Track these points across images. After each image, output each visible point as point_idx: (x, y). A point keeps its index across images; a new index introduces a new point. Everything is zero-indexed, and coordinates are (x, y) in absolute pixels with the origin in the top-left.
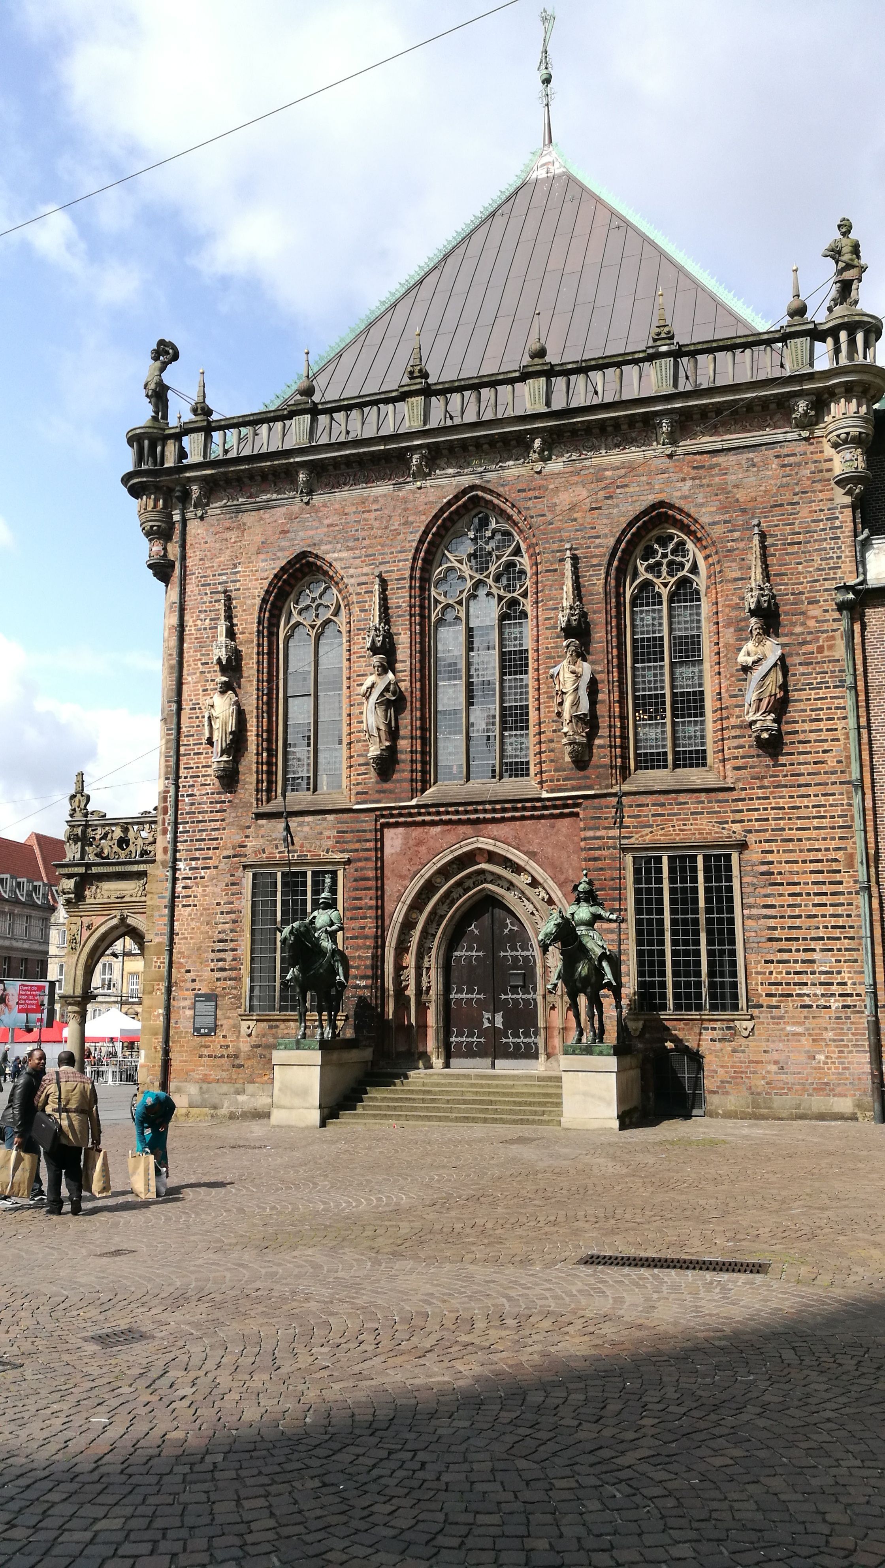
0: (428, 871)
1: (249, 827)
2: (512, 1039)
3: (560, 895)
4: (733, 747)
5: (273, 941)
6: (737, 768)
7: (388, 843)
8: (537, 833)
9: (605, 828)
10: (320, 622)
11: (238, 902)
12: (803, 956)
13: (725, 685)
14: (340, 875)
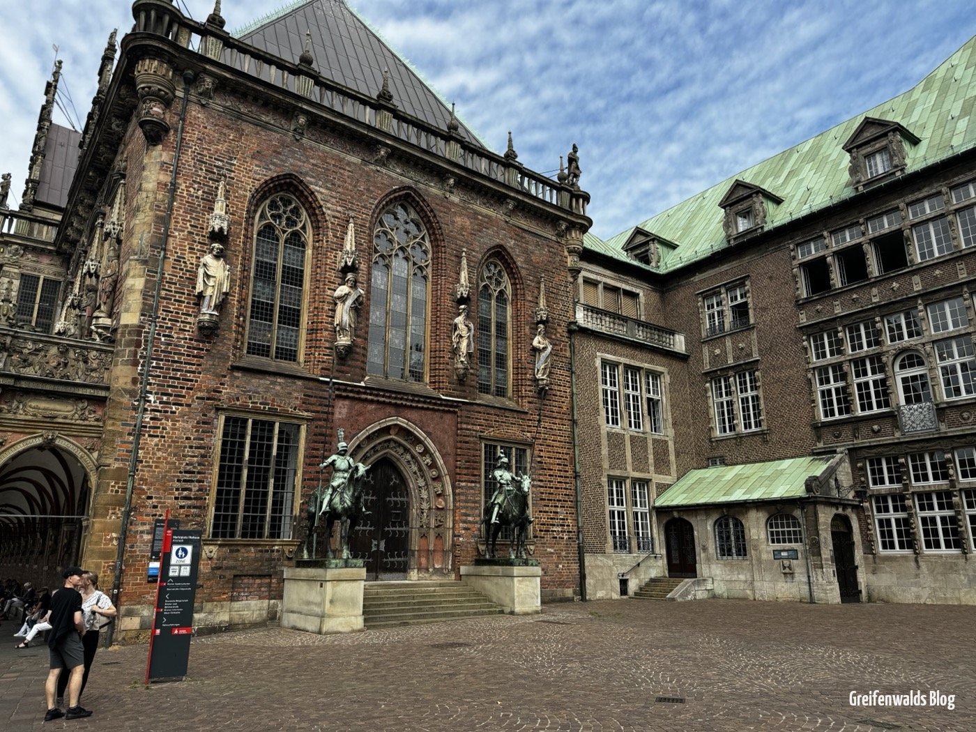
1: (225, 376)
2: (390, 559)
3: (442, 462)
4: (528, 390)
5: (239, 477)
6: (529, 402)
7: (337, 410)
8: (433, 419)
9: (472, 424)
10: (290, 230)
11: (209, 439)
12: (553, 509)
13: (524, 355)
14: (303, 429)
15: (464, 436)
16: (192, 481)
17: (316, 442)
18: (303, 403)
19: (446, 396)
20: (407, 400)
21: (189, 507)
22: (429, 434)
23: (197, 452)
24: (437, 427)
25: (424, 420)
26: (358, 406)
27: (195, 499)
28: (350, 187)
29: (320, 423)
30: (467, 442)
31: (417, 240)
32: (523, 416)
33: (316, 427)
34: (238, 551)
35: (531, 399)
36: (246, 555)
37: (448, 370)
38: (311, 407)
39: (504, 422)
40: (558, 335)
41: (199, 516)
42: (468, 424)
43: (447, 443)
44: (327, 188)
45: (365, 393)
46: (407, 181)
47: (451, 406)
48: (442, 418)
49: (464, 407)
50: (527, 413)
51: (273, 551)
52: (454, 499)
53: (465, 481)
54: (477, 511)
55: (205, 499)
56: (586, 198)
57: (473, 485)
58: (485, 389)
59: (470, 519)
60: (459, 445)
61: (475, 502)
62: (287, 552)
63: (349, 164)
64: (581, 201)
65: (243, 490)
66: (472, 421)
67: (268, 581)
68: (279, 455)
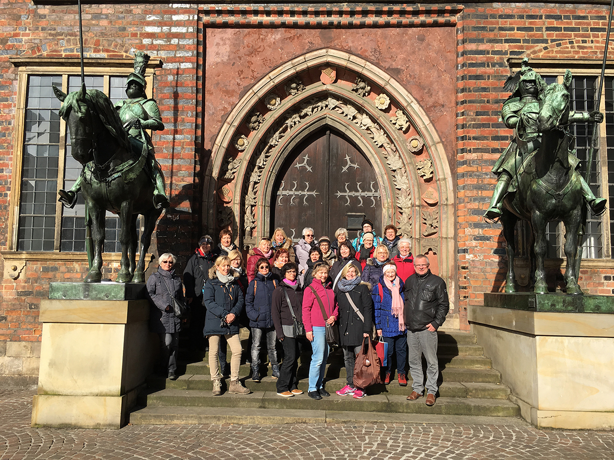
0: (263, 87)
1: (25, 17)
3: (428, 123)
9: (490, 41)
15: (472, 65)
22: (394, 73)
24: (412, 58)
25: (383, 48)
26: (250, 37)
30: (478, 77)
34: (55, 269)
36: (67, 275)
38: (159, 47)
39: (573, 29)
42: (481, 41)
43: (435, 86)
47: (441, 15)
48: (422, 39)
52: (455, 185)
53: (476, 150)
60: (461, 84)
66: (491, 35)
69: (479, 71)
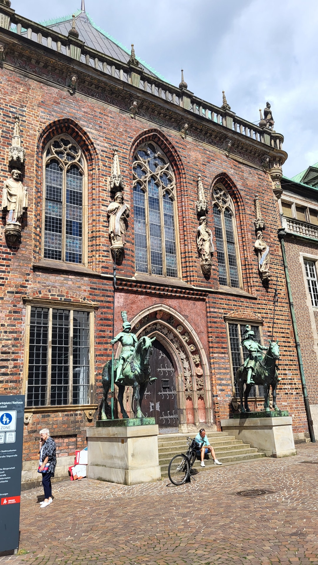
1: (29, 275)
2: (164, 417)
3: (198, 339)
4: (256, 281)
5: (45, 355)
6: (257, 290)
7: (116, 300)
8: (188, 306)
9: (218, 308)
10: (70, 163)
11: (19, 325)
12: (283, 372)
13: (250, 255)
14: (92, 315)
15: (213, 317)
16: (8, 360)
17: (102, 325)
18: (90, 294)
19: (197, 286)
20: (168, 291)
21: (7, 382)
22: (186, 317)
23: (11, 336)
24: (192, 311)
25: (182, 306)
26: (132, 296)
27: (11, 374)
28: (113, 129)
29: (104, 310)
30: (215, 322)
31: (164, 170)
32: (254, 301)
33: (102, 313)
34: (49, 416)
35: (258, 288)
36: (55, 419)
37: (196, 267)
38: (97, 298)
39: (241, 306)
40: (272, 239)
41: (16, 388)
42: (215, 308)
43: (200, 324)
44: (96, 130)
45: (135, 286)
46: (154, 126)
47: (201, 295)
48: (194, 304)
49: (210, 295)
50: (256, 299)
51: (76, 415)
52: (210, 367)
53: (217, 353)
54: (228, 376)
55: (20, 374)
56: (281, 139)
57: (223, 355)
58: (223, 282)
59: (224, 382)
60: (209, 325)
61: (226, 369)
62: (88, 415)
63: (110, 112)
64: (278, 141)
65: (49, 365)
66: (218, 306)
67: (74, 439)
68: (75, 336)
69: (215, 320)
